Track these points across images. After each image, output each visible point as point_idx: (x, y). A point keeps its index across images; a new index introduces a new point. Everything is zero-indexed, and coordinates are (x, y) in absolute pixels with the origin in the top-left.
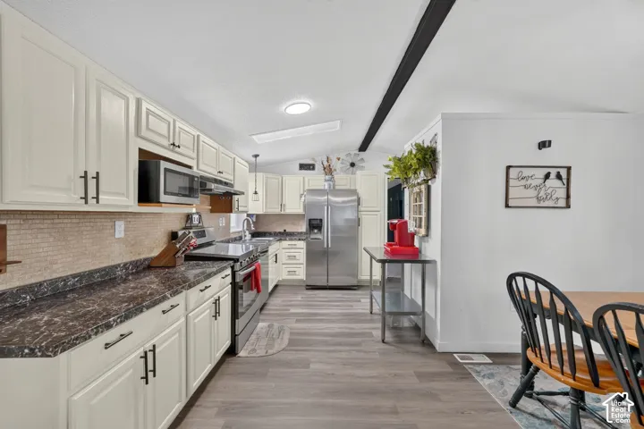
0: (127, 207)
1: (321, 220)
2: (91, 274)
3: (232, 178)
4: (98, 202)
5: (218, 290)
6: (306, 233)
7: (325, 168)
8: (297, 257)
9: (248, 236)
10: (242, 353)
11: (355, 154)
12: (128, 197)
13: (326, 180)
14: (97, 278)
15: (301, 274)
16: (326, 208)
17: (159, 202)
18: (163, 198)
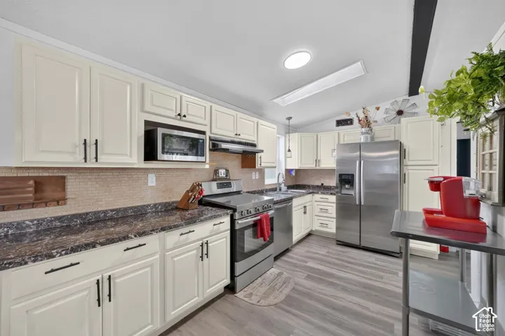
0: (134, 164)
1: (353, 176)
2: (126, 209)
3: (255, 139)
4: (97, 161)
5: (208, 234)
6: (337, 187)
7: (360, 121)
8: (330, 212)
9: (284, 188)
10: (240, 295)
11: (404, 100)
12: (131, 156)
13: (362, 133)
14: (130, 213)
15: (332, 228)
16: (358, 162)
17: (157, 160)
18: (160, 156)
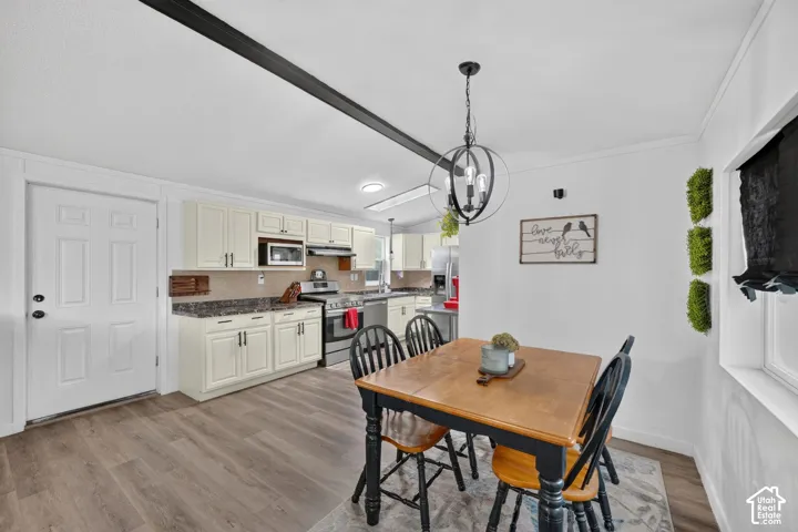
0: (252, 268)
1: (444, 277)
3: (350, 243)
4: (232, 266)
5: (304, 318)
6: (433, 289)
10: (329, 369)
12: (251, 263)
16: (448, 264)
17: (267, 265)
18: (270, 262)
